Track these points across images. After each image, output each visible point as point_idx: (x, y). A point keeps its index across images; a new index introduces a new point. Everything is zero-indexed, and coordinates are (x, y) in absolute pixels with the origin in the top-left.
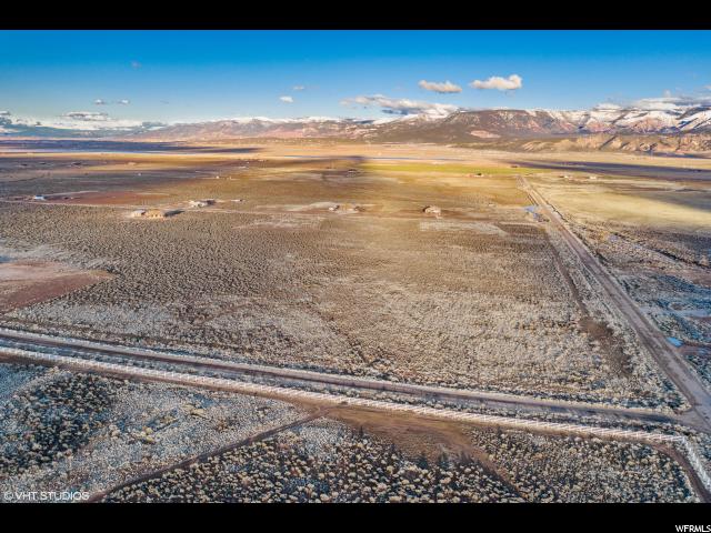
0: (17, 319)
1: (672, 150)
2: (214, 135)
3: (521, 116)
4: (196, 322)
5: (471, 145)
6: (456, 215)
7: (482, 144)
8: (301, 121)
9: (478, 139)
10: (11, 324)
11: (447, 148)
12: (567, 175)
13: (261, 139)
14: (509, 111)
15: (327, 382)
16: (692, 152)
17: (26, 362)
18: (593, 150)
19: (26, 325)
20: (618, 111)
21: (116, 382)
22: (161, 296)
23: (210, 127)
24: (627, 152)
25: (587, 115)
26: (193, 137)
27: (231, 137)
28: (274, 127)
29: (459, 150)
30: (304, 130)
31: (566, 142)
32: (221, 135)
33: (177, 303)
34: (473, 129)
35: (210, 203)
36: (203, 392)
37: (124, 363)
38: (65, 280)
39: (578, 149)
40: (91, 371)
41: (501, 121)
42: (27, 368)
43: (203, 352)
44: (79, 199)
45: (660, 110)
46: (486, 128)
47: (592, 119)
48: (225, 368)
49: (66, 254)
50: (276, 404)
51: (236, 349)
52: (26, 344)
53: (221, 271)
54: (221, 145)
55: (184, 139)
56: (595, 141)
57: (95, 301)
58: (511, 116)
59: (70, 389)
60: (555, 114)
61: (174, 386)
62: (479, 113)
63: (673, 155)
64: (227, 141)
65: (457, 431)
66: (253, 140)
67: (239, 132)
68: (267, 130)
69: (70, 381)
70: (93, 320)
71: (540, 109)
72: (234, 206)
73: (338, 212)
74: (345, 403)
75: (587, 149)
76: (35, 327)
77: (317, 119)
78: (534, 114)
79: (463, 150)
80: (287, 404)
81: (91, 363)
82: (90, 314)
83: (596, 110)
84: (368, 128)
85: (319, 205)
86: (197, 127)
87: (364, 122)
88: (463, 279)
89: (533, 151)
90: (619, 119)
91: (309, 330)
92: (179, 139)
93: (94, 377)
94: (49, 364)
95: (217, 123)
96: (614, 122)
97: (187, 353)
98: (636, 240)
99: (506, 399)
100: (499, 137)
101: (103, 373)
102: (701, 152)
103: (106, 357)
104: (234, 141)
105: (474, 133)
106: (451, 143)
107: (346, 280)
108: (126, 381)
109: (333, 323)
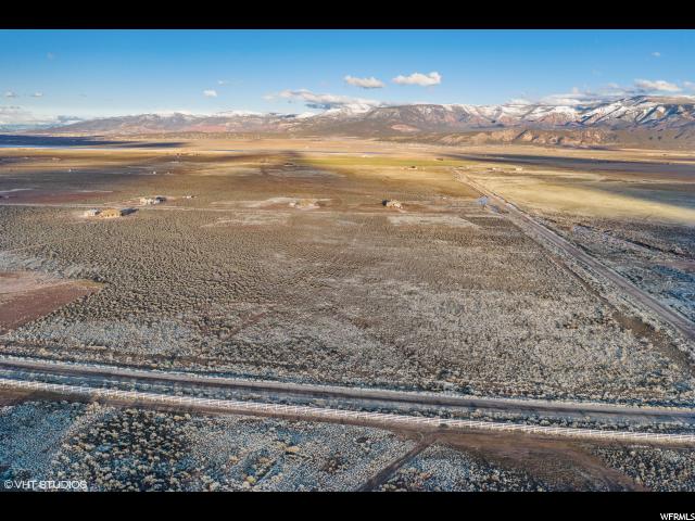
0: (15, 343)
1: (577, 142)
2: (135, 129)
3: (438, 110)
4: (223, 335)
5: (393, 138)
6: (416, 208)
7: (403, 138)
8: (223, 115)
9: (399, 133)
10: (12, 349)
11: (370, 142)
12: (495, 167)
13: (185, 133)
14: (427, 106)
15: (410, 402)
16: (595, 144)
17: (54, 398)
18: (507, 143)
19: (31, 349)
20: (527, 107)
21: (177, 417)
22: (168, 307)
23: (130, 121)
24: (539, 145)
25: (499, 110)
26: (113, 131)
27: (152, 131)
28: (198, 120)
29: (382, 144)
30: (227, 124)
31: (482, 136)
32: (143, 129)
33: (189, 314)
34: (394, 123)
35: (162, 200)
36: (282, 423)
37: (172, 392)
38: (48, 292)
39: (493, 142)
40: (139, 405)
41: (419, 114)
42: (61, 407)
43: (252, 373)
44: (15, 197)
45: (565, 106)
46: (406, 122)
47: (503, 114)
48: (288, 391)
49: (34, 261)
50: (372, 433)
51: (287, 367)
52: (43, 374)
53: (217, 276)
54: (143, 140)
55: (102, 133)
56: (508, 135)
57: (98, 316)
58: (429, 110)
59: (126, 430)
60: (470, 109)
61: (245, 418)
62: (400, 108)
63: (579, 148)
64: (150, 136)
65: (581, 451)
66: (176, 135)
67: (162, 126)
68: (189, 124)
69: (122, 421)
70: (106, 340)
71: (456, 104)
72: (188, 203)
73: (299, 207)
74: (443, 425)
75: (501, 142)
76: (43, 352)
77: (240, 113)
78: (451, 109)
79: (386, 144)
80: (384, 433)
81: (134, 395)
82: (98, 331)
83: (508, 106)
84: (293, 122)
85: (276, 200)
86: (116, 122)
87: (289, 116)
88: (471, 276)
89: (453, 144)
90: (527, 114)
91: (351, 340)
92: (97, 133)
93: (147, 413)
94: (85, 400)
95: (138, 118)
96: (523, 116)
97: (235, 375)
98: (602, 230)
99: (605, 409)
100: (418, 130)
101: (154, 406)
102: (603, 145)
103: (146, 386)
104: (157, 135)
105: (394, 127)
106: (373, 136)
107: (353, 281)
108: (187, 416)
109: (371, 330)
